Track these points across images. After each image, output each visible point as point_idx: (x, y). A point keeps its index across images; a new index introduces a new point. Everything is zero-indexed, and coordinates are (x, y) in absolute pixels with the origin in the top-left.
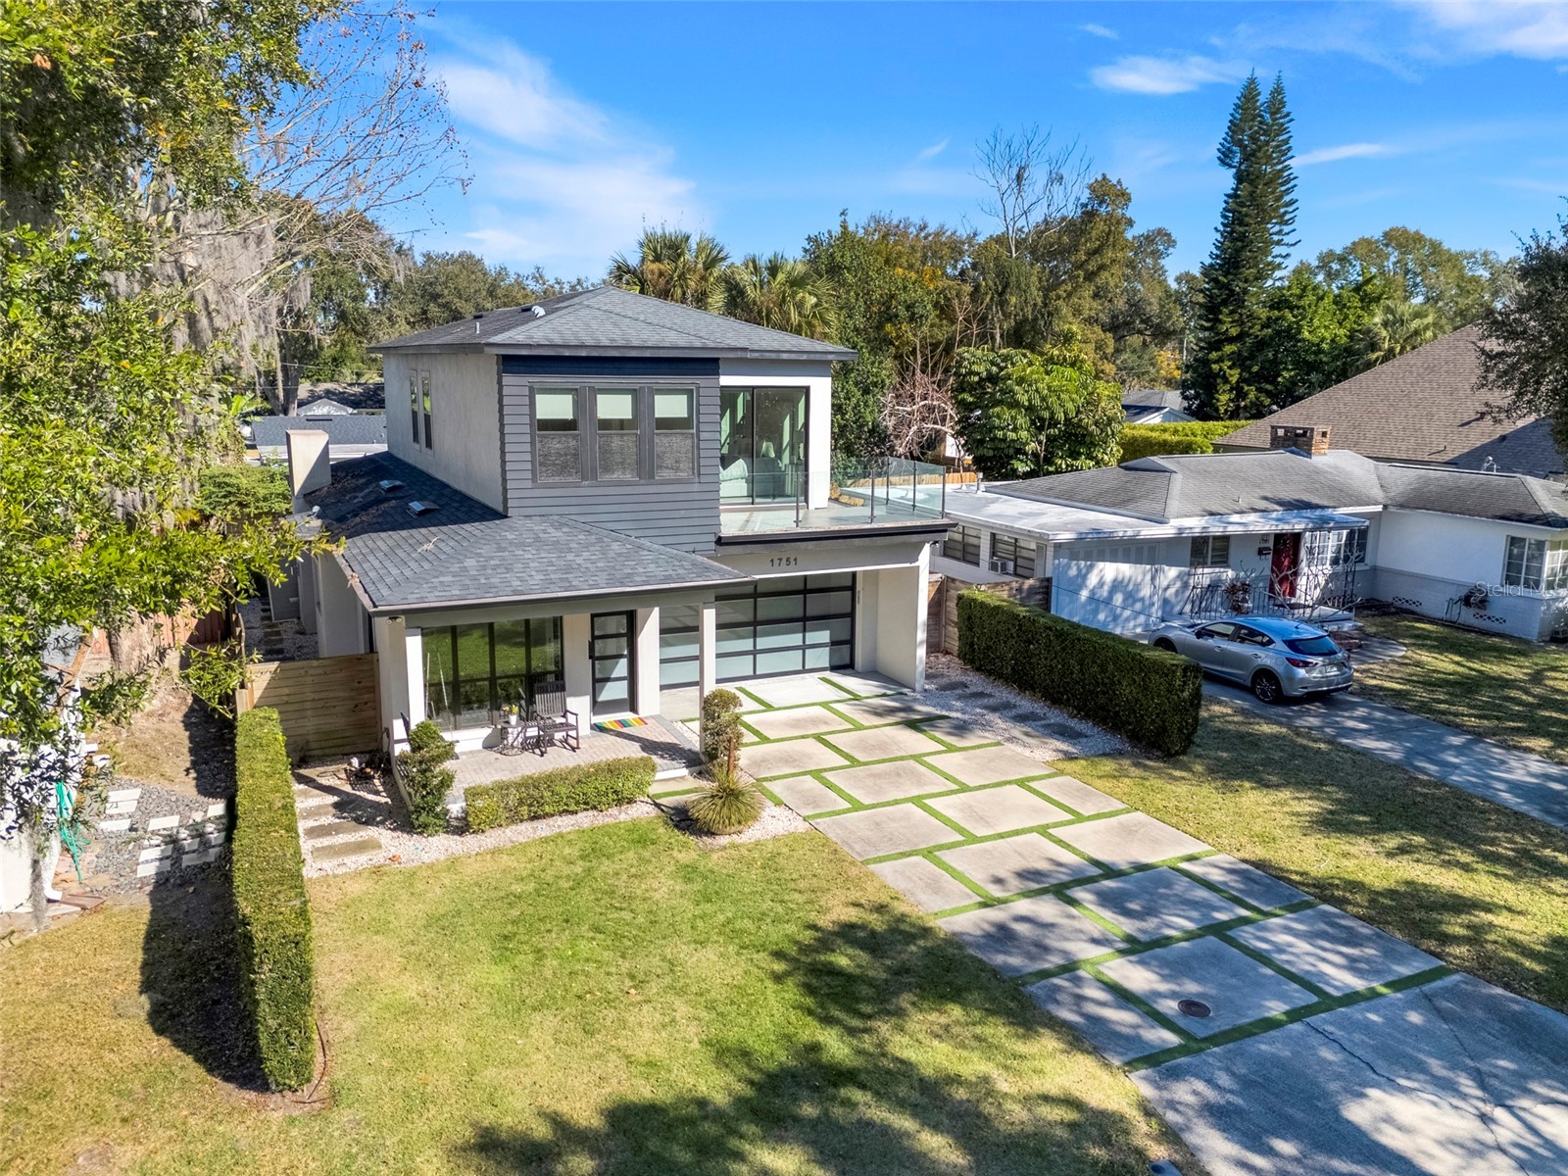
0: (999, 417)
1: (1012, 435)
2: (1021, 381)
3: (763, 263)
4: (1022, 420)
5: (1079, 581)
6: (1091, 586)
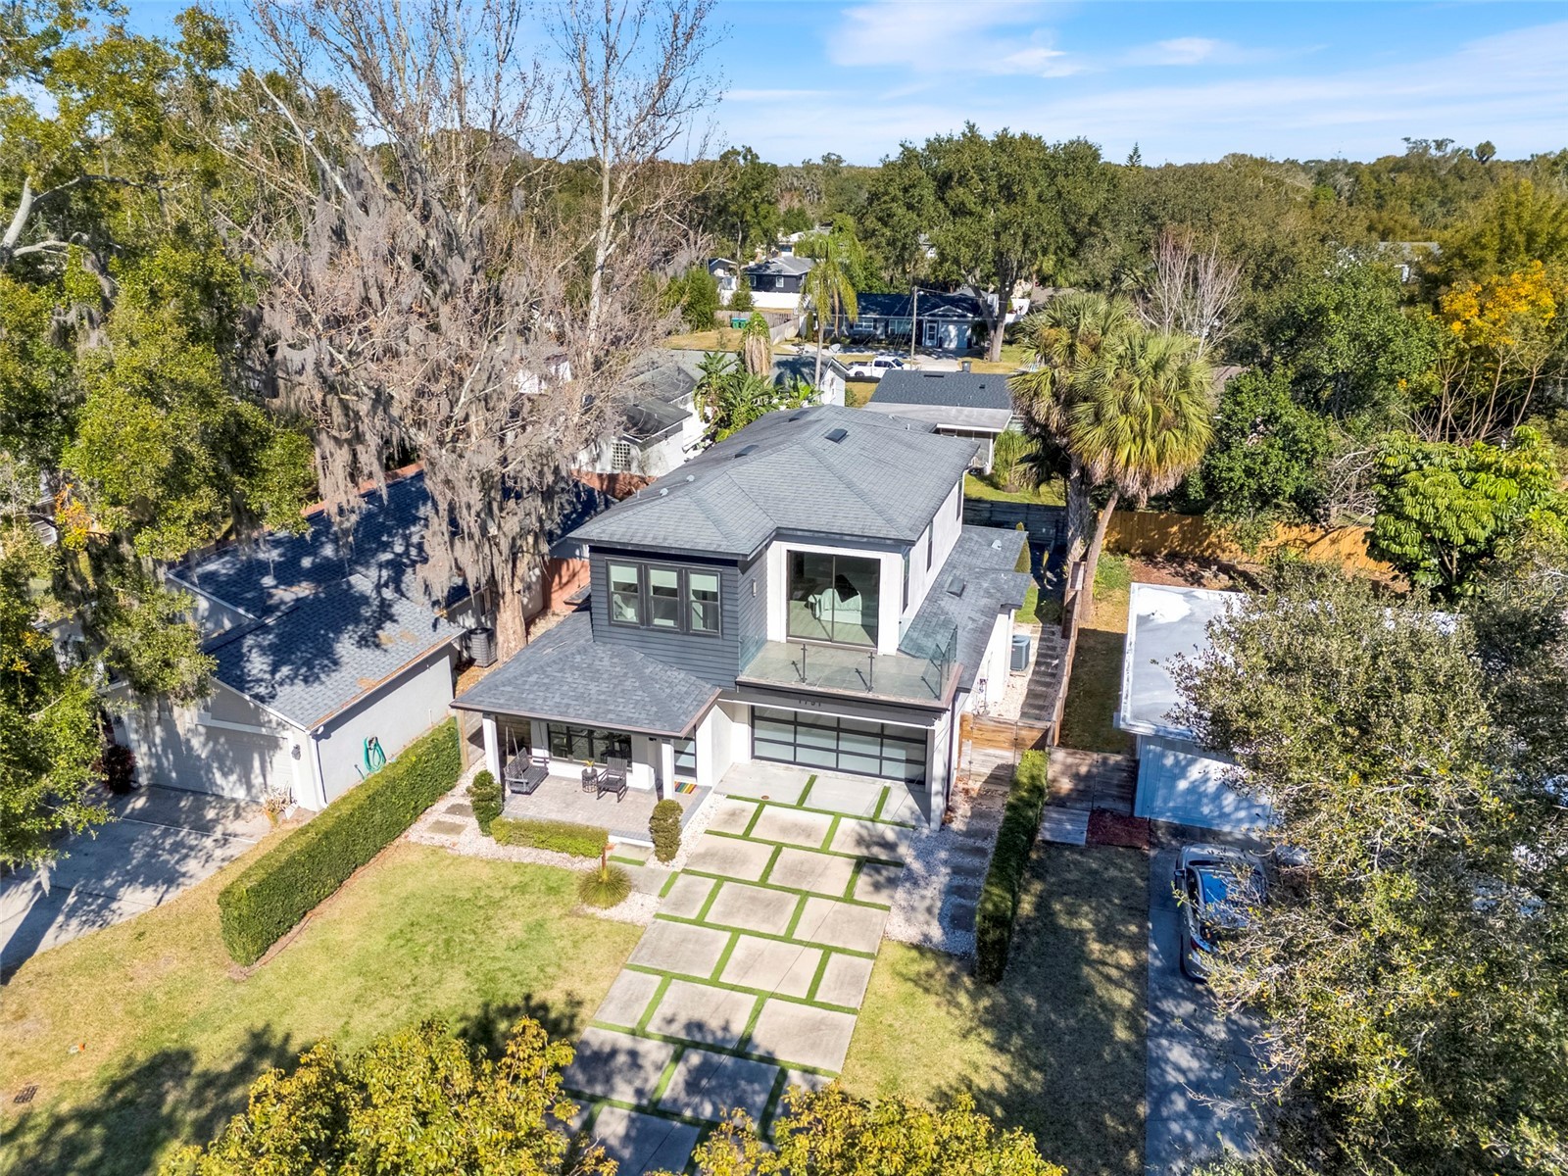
2: (1414, 492)
5: (1177, 771)
6: (1192, 779)
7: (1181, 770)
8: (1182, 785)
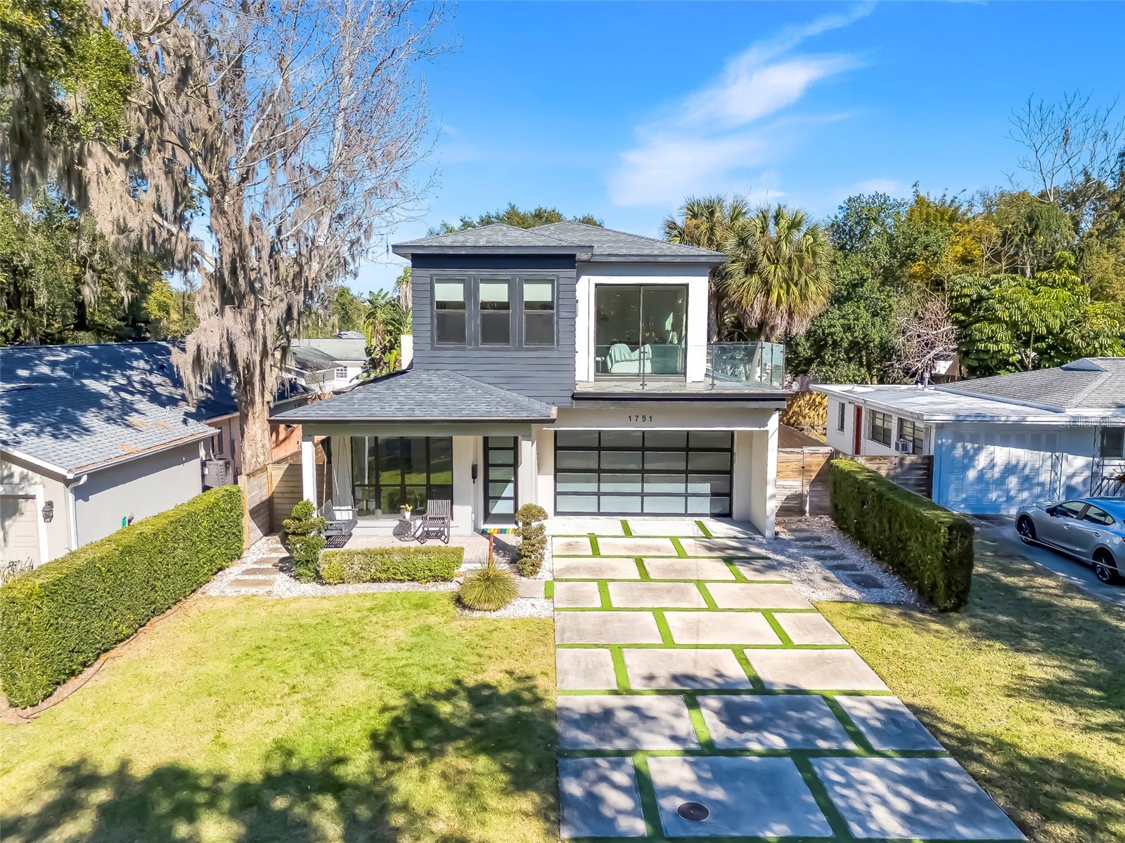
0: (981, 332)
1: (992, 347)
3: (788, 214)
4: (1003, 334)
5: (966, 461)
6: (980, 467)
7: (970, 458)
8: (972, 474)
